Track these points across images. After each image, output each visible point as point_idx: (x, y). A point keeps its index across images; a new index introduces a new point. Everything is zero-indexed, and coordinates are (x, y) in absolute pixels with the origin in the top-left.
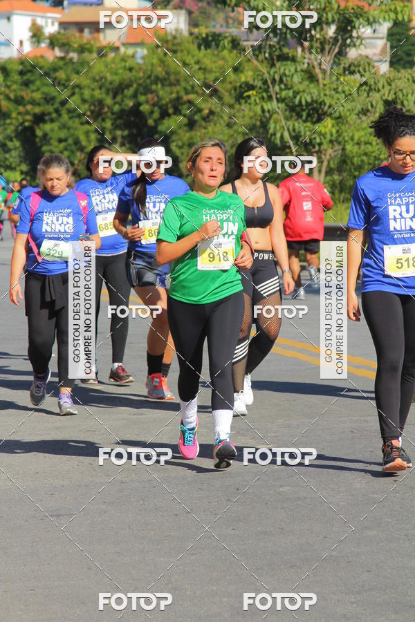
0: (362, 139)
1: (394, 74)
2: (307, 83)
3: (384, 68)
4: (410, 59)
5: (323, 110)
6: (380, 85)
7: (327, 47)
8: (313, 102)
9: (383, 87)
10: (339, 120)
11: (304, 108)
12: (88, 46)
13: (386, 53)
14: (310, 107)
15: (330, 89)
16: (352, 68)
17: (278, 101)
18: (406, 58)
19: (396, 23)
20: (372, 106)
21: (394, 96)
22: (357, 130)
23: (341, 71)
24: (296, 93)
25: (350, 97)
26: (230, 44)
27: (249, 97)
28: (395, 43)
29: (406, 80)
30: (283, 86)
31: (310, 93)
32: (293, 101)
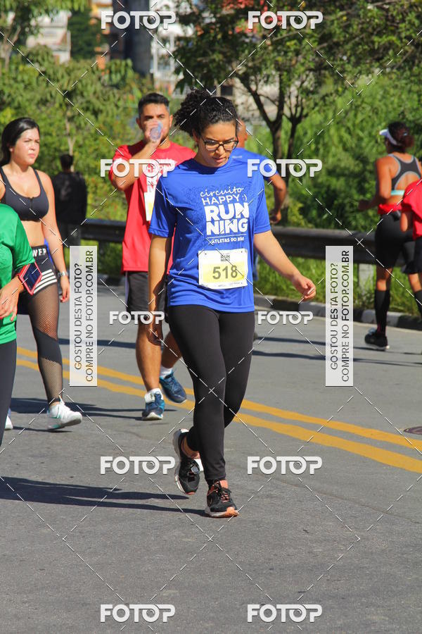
1: (73, 64)
3: (64, 57)
4: (90, 49)
5: (2, 100)
6: (59, 75)
7: (5, 36)
9: (63, 77)
10: (18, 109)
13: (66, 42)
15: (9, 78)
16: (31, 57)
18: (86, 48)
19: (75, 13)
20: (51, 96)
21: (73, 87)
23: (20, 59)
25: (29, 87)
28: (75, 33)
29: (85, 70)
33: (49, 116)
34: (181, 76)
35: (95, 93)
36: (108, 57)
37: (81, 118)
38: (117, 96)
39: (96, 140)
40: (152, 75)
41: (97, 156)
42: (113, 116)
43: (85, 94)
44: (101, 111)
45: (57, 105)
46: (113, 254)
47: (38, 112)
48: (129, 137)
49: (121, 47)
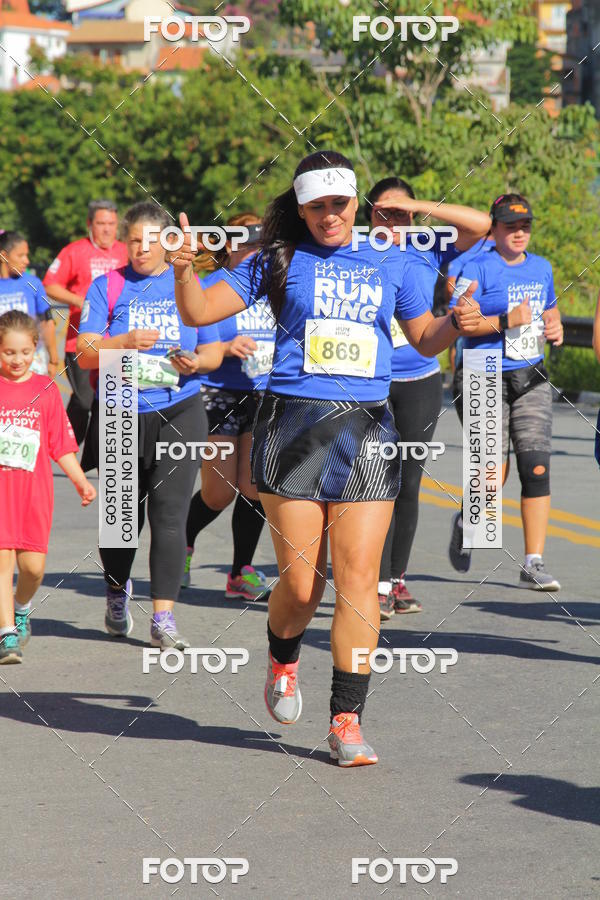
0: (475, 198)
1: (516, 110)
2: (400, 122)
3: (502, 101)
4: (536, 90)
5: (422, 159)
6: (498, 125)
7: (428, 76)
8: (410, 148)
9: (503, 128)
10: (444, 172)
11: (397, 155)
12: (106, 74)
13: (504, 82)
14: (405, 155)
15: (432, 131)
16: (461, 103)
17: (362, 146)
18: (532, 90)
19: (517, 43)
20: (487, 153)
21: (517, 141)
22: (469, 186)
23: (446, 106)
24: (386, 137)
25: (458, 142)
26: (299, 70)
27: (323, 142)
28: (517, 69)
29: (532, 118)
30: (369, 127)
31: (405, 137)
32: (382, 148)
33: (484, 179)
35: (545, 148)
36: (559, 101)
37: (526, 182)
38: (575, 152)
39: (545, 210)
41: (547, 231)
42: (569, 179)
43: (532, 149)
44: (554, 172)
45: (495, 165)
46: (569, 361)
47: (469, 174)
48: (590, 205)
49: (577, 86)
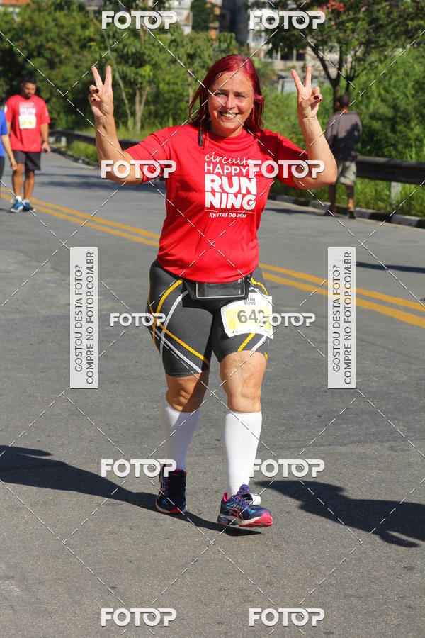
1: (195, 35)
2: (132, 38)
3: (187, 30)
5: (143, 58)
6: (185, 42)
8: (137, 52)
9: (187, 44)
10: (155, 66)
11: (130, 56)
13: (189, 19)
14: (135, 56)
15: (149, 44)
17: (112, 50)
18: (203, 25)
21: (194, 51)
22: (168, 74)
24: (125, 46)
26: (78, 8)
27: (90, 47)
28: (196, 13)
29: (203, 39)
30: (115, 40)
31: (135, 46)
32: (122, 51)
33: (176, 71)
34: (270, 46)
35: (209, 56)
36: (218, 31)
37: (199, 73)
40: (248, 44)
43: (202, 56)
47: (168, 68)
49: (227, 23)
